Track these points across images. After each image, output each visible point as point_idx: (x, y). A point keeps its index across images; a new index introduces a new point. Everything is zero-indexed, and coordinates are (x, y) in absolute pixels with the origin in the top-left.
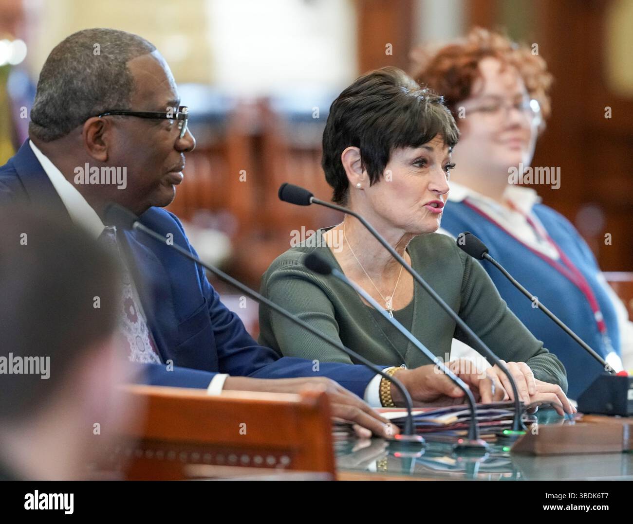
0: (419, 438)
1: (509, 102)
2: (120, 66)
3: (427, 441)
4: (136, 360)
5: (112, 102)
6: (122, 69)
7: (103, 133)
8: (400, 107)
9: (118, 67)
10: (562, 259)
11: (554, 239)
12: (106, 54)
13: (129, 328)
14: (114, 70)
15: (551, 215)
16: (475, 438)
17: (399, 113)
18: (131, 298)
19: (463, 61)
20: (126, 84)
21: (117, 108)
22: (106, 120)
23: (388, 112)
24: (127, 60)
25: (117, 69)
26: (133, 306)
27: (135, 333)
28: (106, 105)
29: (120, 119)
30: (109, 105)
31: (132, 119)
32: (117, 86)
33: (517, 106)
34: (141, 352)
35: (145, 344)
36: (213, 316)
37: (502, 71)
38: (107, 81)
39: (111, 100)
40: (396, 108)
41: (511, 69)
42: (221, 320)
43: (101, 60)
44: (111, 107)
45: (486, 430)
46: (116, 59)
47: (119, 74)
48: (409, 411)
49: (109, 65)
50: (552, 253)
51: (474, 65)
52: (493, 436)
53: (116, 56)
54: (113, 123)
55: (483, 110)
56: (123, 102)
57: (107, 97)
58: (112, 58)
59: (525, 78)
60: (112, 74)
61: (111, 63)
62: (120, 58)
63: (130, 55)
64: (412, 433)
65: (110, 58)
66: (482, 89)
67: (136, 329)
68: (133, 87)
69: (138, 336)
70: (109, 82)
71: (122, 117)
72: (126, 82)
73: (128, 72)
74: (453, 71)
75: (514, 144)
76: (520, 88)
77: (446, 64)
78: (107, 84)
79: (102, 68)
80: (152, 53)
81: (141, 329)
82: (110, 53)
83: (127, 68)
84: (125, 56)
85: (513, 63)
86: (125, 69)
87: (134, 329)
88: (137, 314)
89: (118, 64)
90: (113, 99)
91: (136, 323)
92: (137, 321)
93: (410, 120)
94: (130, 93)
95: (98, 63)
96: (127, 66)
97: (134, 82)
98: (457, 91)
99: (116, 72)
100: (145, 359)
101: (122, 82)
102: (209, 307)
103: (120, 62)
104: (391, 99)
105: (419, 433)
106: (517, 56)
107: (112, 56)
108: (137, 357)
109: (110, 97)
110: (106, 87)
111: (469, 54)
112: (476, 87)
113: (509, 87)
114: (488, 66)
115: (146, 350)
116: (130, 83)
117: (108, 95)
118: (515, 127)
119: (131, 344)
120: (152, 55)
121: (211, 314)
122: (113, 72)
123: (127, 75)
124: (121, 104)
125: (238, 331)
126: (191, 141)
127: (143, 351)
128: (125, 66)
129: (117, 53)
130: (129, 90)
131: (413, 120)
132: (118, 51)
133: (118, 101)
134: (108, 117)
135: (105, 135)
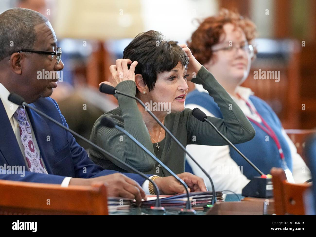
0: (163, 208)
1: (238, 46)
2: (31, 29)
3: (166, 210)
4: (33, 171)
5: (25, 46)
6: (32, 30)
7: (20, 60)
8: (158, 52)
9: (30, 29)
10: (263, 122)
11: (260, 113)
12: (24, 22)
13: (30, 155)
14: (28, 30)
15: (259, 101)
16: (189, 208)
17: (159, 55)
18: (32, 140)
19: (215, 25)
20: (33, 37)
21: (28, 49)
22: (22, 54)
23: (153, 55)
24: (34, 26)
25: (29, 29)
26: (33, 144)
27: (33, 158)
28: (22, 47)
29: (29, 54)
30: (24, 47)
31: (34, 54)
32: (29, 38)
33: (242, 47)
34: (36, 167)
35: (38, 163)
36: (72, 149)
37: (234, 30)
38: (24, 35)
39: (25, 44)
40: (157, 53)
41: (239, 29)
42: (75, 152)
43: (22, 24)
44: (25, 48)
45: (199, 205)
46: (29, 24)
47: (30, 32)
48: (158, 197)
49: (25, 27)
50: (258, 120)
51: (221, 27)
52: (202, 207)
53: (29, 23)
54: (25, 56)
55: (225, 49)
56: (31, 46)
57: (23, 43)
58: (27, 24)
59: (246, 34)
60: (26, 31)
61: (26, 26)
62: (31, 24)
63: (36, 23)
64: (159, 206)
65: (26, 24)
66: (224, 39)
67: (34, 155)
68: (36, 38)
69: (35, 159)
70: (25, 36)
71: (30, 53)
72: (33, 36)
73: (34, 32)
74: (210, 29)
75: (239, 66)
76: (244, 38)
77: (207, 26)
78: (24, 37)
79: (22, 28)
80: (46, 23)
81: (36, 155)
82: (26, 22)
83: (34, 30)
84: (33, 23)
85: (240, 26)
86: (33, 30)
87: (33, 155)
88: (34, 148)
89: (30, 27)
90: (26, 44)
91: (34, 153)
92: (34, 152)
93: (164, 58)
94: (34, 41)
95: (20, 26)
96: (34, 28)
97: (36, 36)
98: (212, 40)
99: (29, 31)
100: (38, 170)
101: (31, 36)
102: (70, 145)
103: (31, 27)
104: (154, 49)
105: (162, 206)
106: (242, 23)
107: (27, 23)
108: (34, 169)
109: (24, 43)
110: (23, 38)
111: (219, 22)
112: (222, 38)
113: (238, 38)
114: (228, 28)
115: (38, 166)
116: (35, 37)
117: (24, 42)
118: (241, 58)
119: (31, 162)
120: (46, 24)
121: (71, 148)
122: (27, 31)
123: (33, 33)
124: (29, 47)
125: (84, 157)
126: (62, 65)
127: (37, 166)
128: (33, 28)
129: (30, 22)
130: (34, 40)
131: (166, 57)
132: (30, 21)
133: (28, 45)
134: (22, 53)
135: (21, 62)
